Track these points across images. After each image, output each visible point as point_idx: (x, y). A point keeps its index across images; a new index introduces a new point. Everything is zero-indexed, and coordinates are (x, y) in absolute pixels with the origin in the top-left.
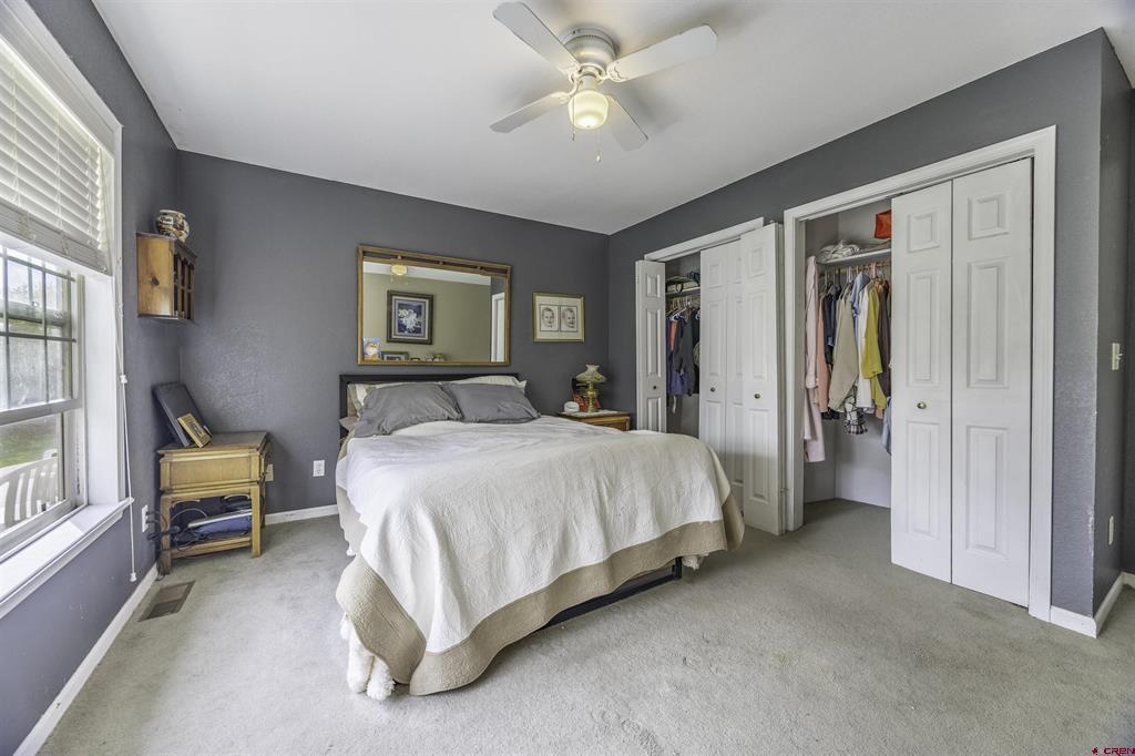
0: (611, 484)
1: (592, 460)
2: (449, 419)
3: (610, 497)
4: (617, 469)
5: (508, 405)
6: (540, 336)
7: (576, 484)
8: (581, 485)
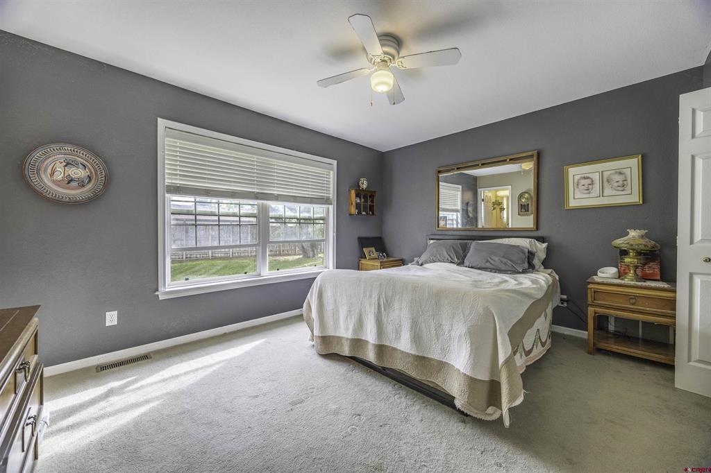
0: (387, 301)
1: (381, 284)
2: (452, 262)
3: (385, 310)
4: (393, 295)
5: (496, 259)
6: (573, 203)
7: (368, 294)
8: (370, 296)
